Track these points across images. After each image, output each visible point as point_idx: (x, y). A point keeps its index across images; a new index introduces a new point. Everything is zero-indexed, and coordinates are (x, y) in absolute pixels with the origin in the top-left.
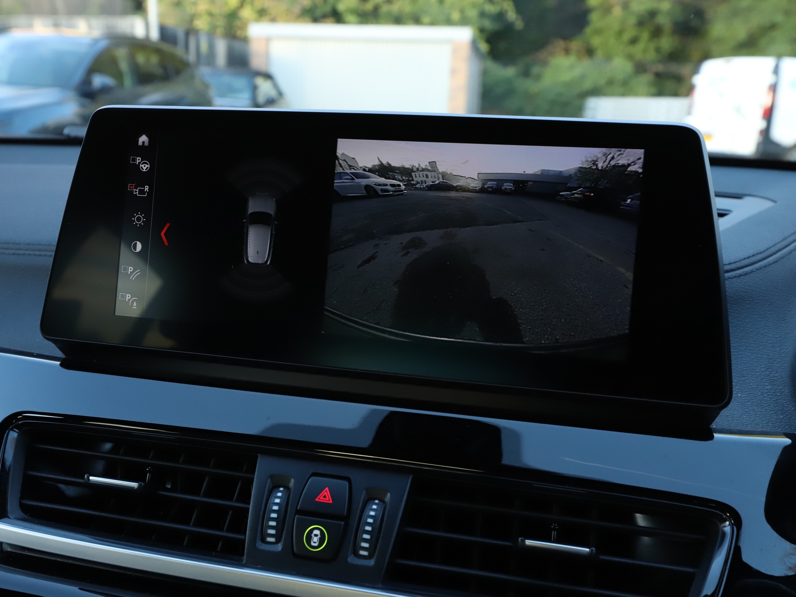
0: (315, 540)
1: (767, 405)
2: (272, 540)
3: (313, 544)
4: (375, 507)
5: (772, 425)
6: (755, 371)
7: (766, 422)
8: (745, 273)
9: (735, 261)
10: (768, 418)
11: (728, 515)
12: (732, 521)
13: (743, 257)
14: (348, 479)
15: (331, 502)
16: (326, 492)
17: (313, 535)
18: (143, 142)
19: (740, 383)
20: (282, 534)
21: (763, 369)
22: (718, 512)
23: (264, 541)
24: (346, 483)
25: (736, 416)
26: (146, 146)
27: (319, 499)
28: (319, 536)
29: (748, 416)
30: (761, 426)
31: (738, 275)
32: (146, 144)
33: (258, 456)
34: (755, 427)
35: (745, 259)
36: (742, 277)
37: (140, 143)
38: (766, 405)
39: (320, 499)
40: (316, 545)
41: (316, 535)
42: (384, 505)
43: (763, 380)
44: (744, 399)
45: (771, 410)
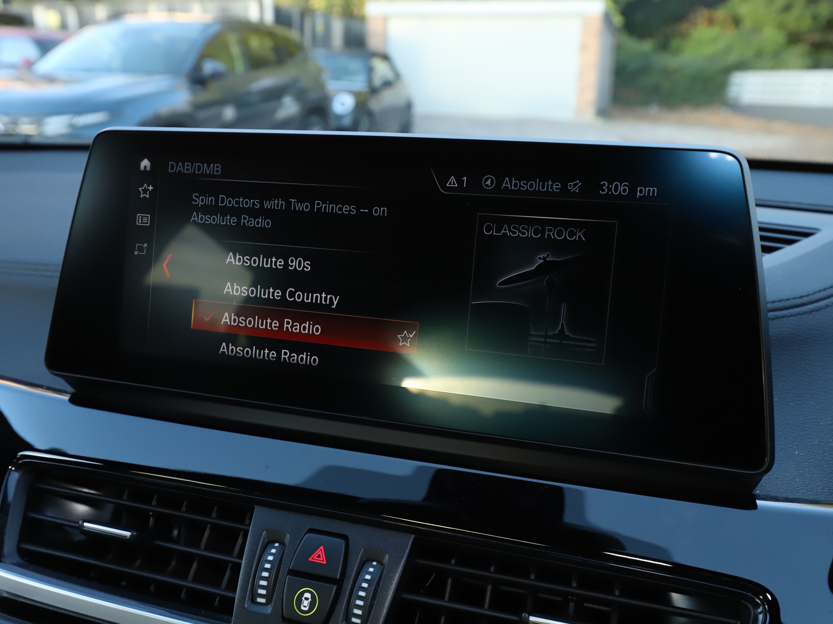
0: (306, 603)
1: (827, 467)
2: (263, 601)
3: (303, 608)
4: (371, 570)
5: (827, 491)
6: (819, 424)
7: (822, 488)
8: (819, 308)
9: (808, 294)
10: (825, 482)
11: (761, 597)
12: (766, 606)
13: (818, 289)
14: (345, 537)
15: (325, 562)
16: (321, 551)
17: (303, 598)
18: (145, 167)
19: (800, 438)
20: (273, 594)
21: (829, 422)
22: (750, 594)
23: (253, 600)
24: (342, 542)
25: (788, 479)
26: (148, 171)
27: (312, 559)
28: (310, 600)
29: (802, 480)
30: (815, 492)
31: (810, 310)
32: (148, 169)
33: (255, 507)
34: (807, 494)
35: (820, 291)
36: (814, 313)
37: (142, 168)
38: (825, 466)
39: (314, 558)
40: (306, 609)
41: (307, 599)
42: (382, 567)
43: (827, 436)
44: (801, 458)
45: (830, 473)
